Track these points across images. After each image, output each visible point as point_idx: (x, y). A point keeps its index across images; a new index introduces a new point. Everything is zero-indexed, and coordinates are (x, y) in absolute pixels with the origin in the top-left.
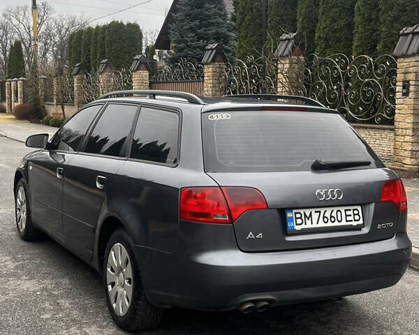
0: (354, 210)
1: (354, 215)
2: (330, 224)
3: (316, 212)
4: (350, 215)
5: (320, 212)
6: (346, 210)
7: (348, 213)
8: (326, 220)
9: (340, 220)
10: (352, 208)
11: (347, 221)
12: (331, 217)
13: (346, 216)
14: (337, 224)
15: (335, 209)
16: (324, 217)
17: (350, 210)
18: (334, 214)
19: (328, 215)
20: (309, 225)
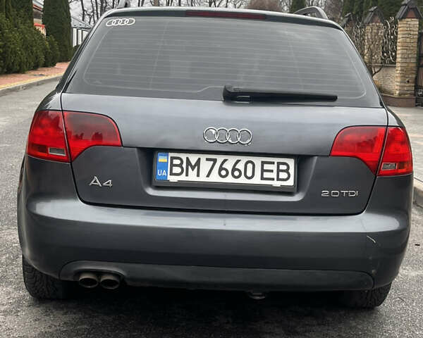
0: (279, 164)
1: (279, 171)
2: (230, 179)
3: (207, 159)
4: (272, 171)
5: (215, 161)
6: (263, 163)
7: (266, 167)
8: (223, 173)
9: (249, 174)
10: (276, 160)
11: (262, 178)
12: (234, 169)
13: (263, 171)
14: (242, 180)
15: (244, 159)
16: (221, 169)
17: (273, 163)
18: (241, 166)
19: (229, 166)
20: (192, 177)
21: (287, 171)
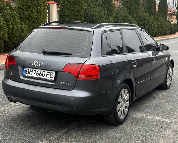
0: (51, 73)
1: (51, 75)
2: (39, 76)
3: (35, 70)
4: (49, 75)
5: (36, 71)
6: (47, 72)
8: (37, 74)
9: (43, 75)
10: (50, 72)
11: (46, 77)
12: (40, 74)
13: (47, 75)
14: (41, 77)
15: (43, 71)
17: (50, 73)
18: (42, 73)
19: (39, 72)
20: (30, 75)
21: (53, 75)
